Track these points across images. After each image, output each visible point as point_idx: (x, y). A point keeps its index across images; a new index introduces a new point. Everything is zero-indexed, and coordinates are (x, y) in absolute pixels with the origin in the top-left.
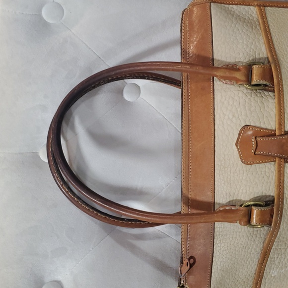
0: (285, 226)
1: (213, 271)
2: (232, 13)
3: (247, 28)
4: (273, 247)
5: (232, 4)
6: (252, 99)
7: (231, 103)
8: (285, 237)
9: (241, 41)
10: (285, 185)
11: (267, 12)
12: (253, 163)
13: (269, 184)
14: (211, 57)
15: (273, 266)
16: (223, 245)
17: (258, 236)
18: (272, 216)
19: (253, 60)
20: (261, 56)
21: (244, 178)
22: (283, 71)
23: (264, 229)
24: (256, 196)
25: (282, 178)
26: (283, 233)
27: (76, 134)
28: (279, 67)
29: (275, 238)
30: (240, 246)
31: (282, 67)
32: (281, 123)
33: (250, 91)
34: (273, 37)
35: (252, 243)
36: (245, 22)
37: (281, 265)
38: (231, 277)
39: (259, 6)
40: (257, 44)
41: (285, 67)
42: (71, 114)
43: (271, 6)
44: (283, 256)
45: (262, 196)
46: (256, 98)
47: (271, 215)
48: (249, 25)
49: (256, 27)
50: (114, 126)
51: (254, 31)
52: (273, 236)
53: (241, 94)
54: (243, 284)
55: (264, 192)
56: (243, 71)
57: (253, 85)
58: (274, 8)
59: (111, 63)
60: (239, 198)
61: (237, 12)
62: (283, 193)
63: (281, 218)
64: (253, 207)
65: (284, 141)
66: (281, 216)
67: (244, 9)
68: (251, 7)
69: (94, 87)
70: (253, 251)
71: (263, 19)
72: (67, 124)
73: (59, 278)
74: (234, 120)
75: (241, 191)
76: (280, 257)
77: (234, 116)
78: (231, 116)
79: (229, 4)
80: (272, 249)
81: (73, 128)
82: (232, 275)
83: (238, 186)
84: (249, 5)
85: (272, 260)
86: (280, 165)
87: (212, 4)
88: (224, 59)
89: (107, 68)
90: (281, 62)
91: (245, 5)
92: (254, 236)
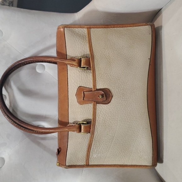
0: (97, 133)
1: (67, 154)
2: (75, 32)
3: (81, 40)
5: (75, 28)
6: (82, 74)
7: (74, 76)
8: (98, 139)
9: (77, 46)
11: (91, 31)
12: (83, 104)
13: (90, 113)
14: (66, 54)
15: (94, 152)
16: (71, 142)
17: (86, 138)
18: (90, 128)
19: (83, 55)
20: (87, 53)
21: (79, 111)
22: (95, 60)
24: (84, 119)
25: (95, 111)
26: (97, 137)
27: (12, 90)
28: (94, 59)
30: (78, 143)
31: (95, 59)
32: (95, 85)
33: (81, 70)
34: (92, 44)
35: (84, 141)
36: (80, 36)
37: (98, 152)
38: (75, 157)
39: (88, 28)
40: (85, 47)
41: (97, 58)
42: (9, 80)
43: (94, 28)
44: (98, 148)
46: (84, 73)
48: (82, 38)
49: (85, 39)
50: (31, 85)
51: (84, 41)
53: (77, 72)
55: (88, 117)
56: (77, 61)
57: (82, 68)
58: (95, 29)
59: (27, 56)
60: (78, 120)
61: (77, 32)
63: (94, 130)
64: (82, 125)
65: (95, 93)
67: (81, 30)
68: (84, 29)
69: (18, 68)
70: (84, 145)
71: (88, 35)
72: (8, 85)
73: (3, 156)
74: (75, 84)
75: (78, 117)
76: (96, 148)
77: (75, 82)
78: (74, 82)
79: (74, 28)
81: (11, 87)
82: (75, 156)
83: (77, 115)
84: (83, 28)
85: (93, 149)
86: (94, 105)
87: (65, 28)
88: (71, 55)
89: (25, 58)
90: (94, 56)
91: (82, 28)
92: (84, 138)
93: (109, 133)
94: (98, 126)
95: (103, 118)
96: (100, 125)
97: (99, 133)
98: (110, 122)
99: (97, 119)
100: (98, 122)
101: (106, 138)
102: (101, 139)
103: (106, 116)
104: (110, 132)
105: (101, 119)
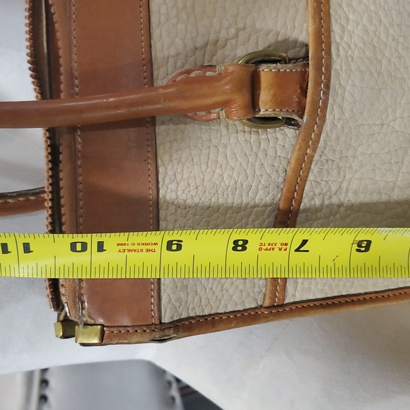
0: (337, 116)
4: (311, 177)
8: (338, 149)
10: (332, 11)
13: (292, 10)
17: (271, 153)
18: (304, 92)
23: (285, 135)
26: (334, 136)
29: (314, 150)
30: (227, 182)
35: (258, 173)
45: (277, 42)
47: (301, 88)
52: (309, 145)
54: (241, 287)
55: (282, 32)
62: (329, 30)
63: (326, 94)
66: (328, 86)
80: (308, 182)
83: (215, 21)
92: (261, 155)
93: (390, 118)
94: (343, 75)
95: (366, 30)
96: (353, 67)
97: (347, 115)
98: (400, 57)
99: (338, 39)
100: (342, 52)
101: (374, 145)
102: (350, 153)
103: (380, 21)
104: (394, 111)
105: (355, 38)
